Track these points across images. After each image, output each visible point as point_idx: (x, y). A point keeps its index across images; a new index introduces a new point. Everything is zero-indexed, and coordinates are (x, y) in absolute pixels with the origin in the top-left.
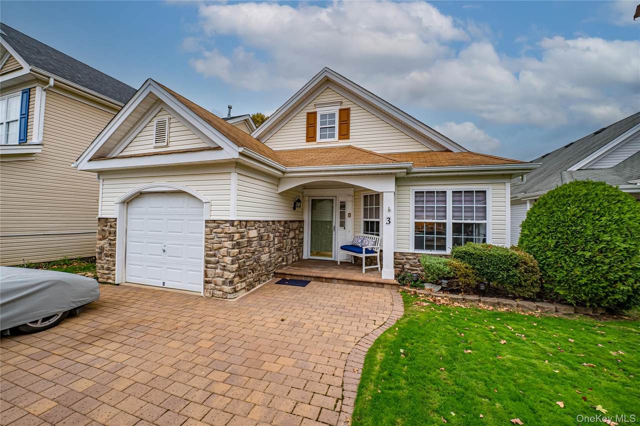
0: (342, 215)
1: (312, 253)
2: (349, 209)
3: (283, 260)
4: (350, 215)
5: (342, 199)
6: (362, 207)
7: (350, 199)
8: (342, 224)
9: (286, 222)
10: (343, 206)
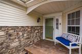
0: (57, 24)
1: (46, 37)
2: (60, 21)
3: (31, 42)
4: (60, 24)
5: (57, 18)
6: (67, 20)
7: (61, 17)
8: (57, 28)
9: (32, 27)
10: (57, 20)
